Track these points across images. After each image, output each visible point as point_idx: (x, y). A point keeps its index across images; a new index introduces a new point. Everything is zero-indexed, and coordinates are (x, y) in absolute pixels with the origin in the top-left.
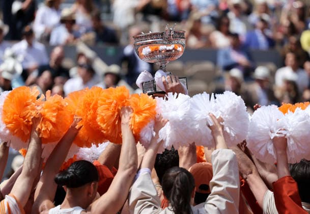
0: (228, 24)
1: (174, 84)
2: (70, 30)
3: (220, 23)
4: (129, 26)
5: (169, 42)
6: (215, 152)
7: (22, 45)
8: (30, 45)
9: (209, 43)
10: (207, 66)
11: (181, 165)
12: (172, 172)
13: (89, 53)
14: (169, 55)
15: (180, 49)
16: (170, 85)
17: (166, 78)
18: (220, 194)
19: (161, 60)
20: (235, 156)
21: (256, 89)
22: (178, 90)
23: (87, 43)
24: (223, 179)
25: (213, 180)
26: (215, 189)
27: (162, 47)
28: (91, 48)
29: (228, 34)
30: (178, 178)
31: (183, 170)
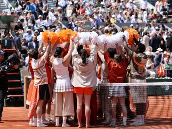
0: (93, 16)
1: (83, 30)
2: (56, 18)
3: (91, 16)
4: (70, 17)
5: (82, 20)
6: (91, 46)
7: (46, 20)
8: (48, 21)
9: (89, 21)
10: (89, 26)
11: (84, 48)
12: (82, 50)
13: (61, 23)
14: (82, 23)
15: (84, 22)
16: (82, 30)
17: (81, 29)
18: (92, 55)
19: (80, 25)
20: (95, 47)
21: (100, 31)
22: (83, 31)
23: (60, 20)
24: (94, 52)
25: (91, 52)
26: (91, 54)
27: (80, 22)
28: (61, 22)
29: (93, 18)
30: (83, 51)
31: (84, 49)
